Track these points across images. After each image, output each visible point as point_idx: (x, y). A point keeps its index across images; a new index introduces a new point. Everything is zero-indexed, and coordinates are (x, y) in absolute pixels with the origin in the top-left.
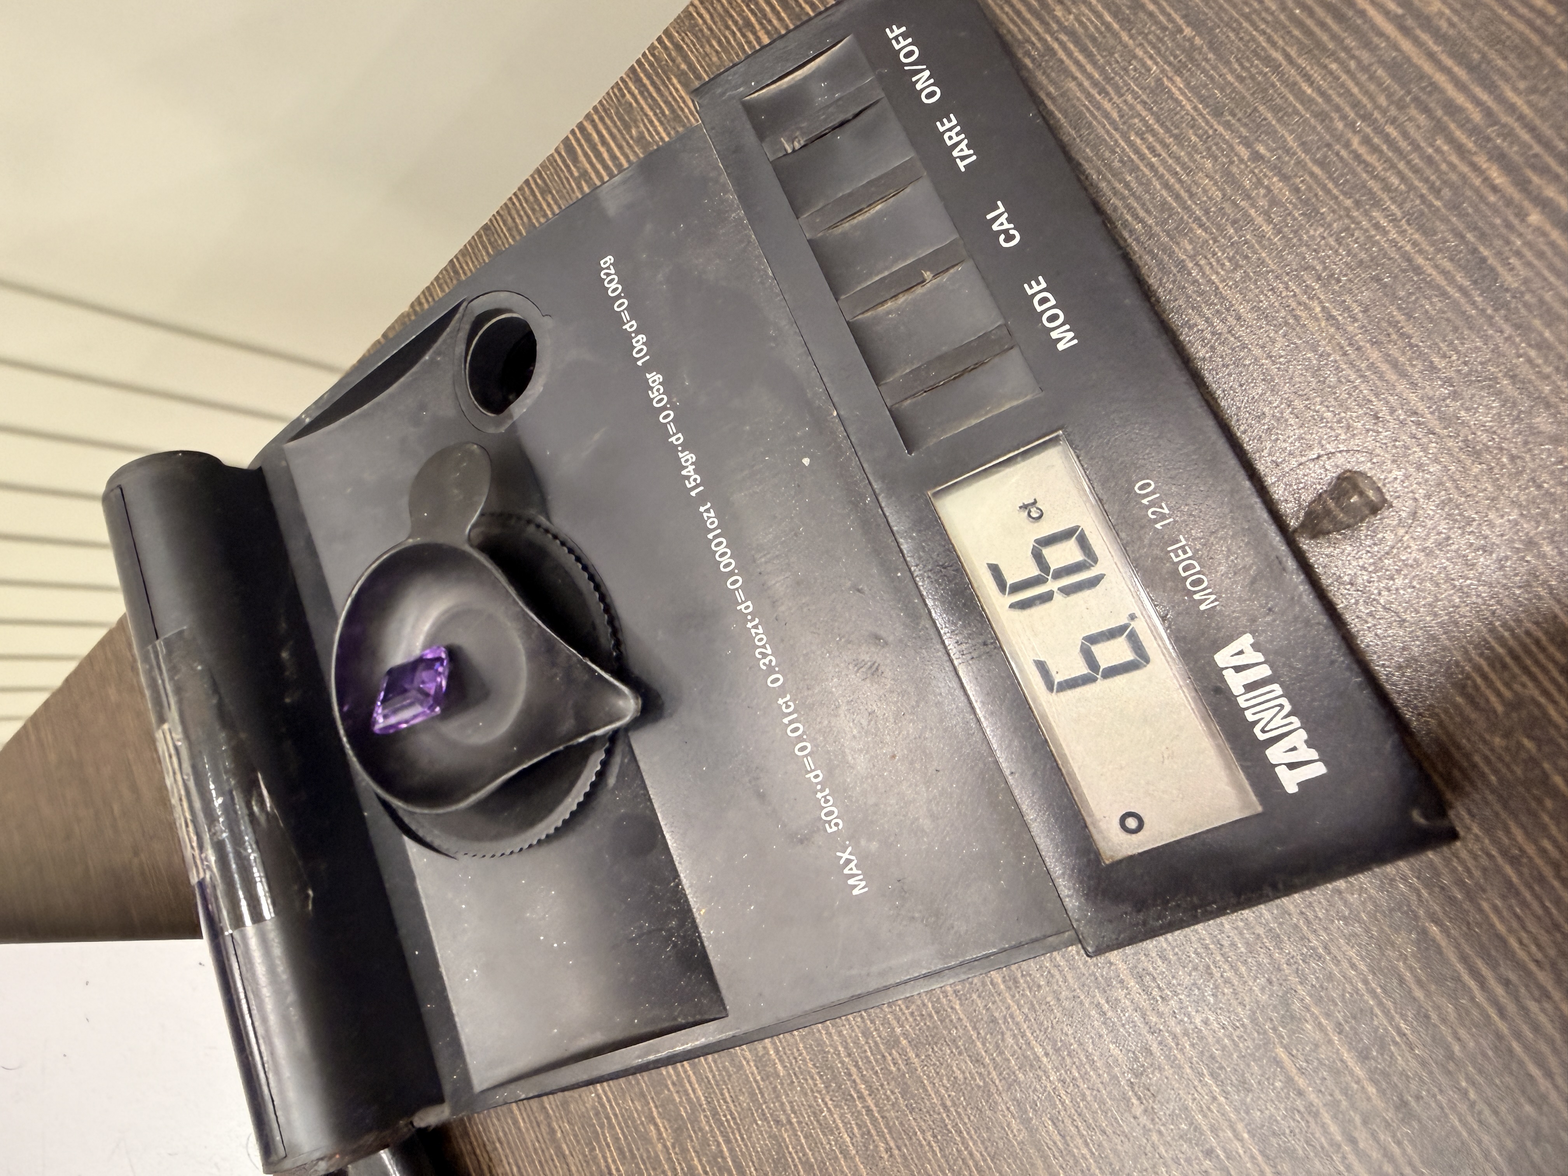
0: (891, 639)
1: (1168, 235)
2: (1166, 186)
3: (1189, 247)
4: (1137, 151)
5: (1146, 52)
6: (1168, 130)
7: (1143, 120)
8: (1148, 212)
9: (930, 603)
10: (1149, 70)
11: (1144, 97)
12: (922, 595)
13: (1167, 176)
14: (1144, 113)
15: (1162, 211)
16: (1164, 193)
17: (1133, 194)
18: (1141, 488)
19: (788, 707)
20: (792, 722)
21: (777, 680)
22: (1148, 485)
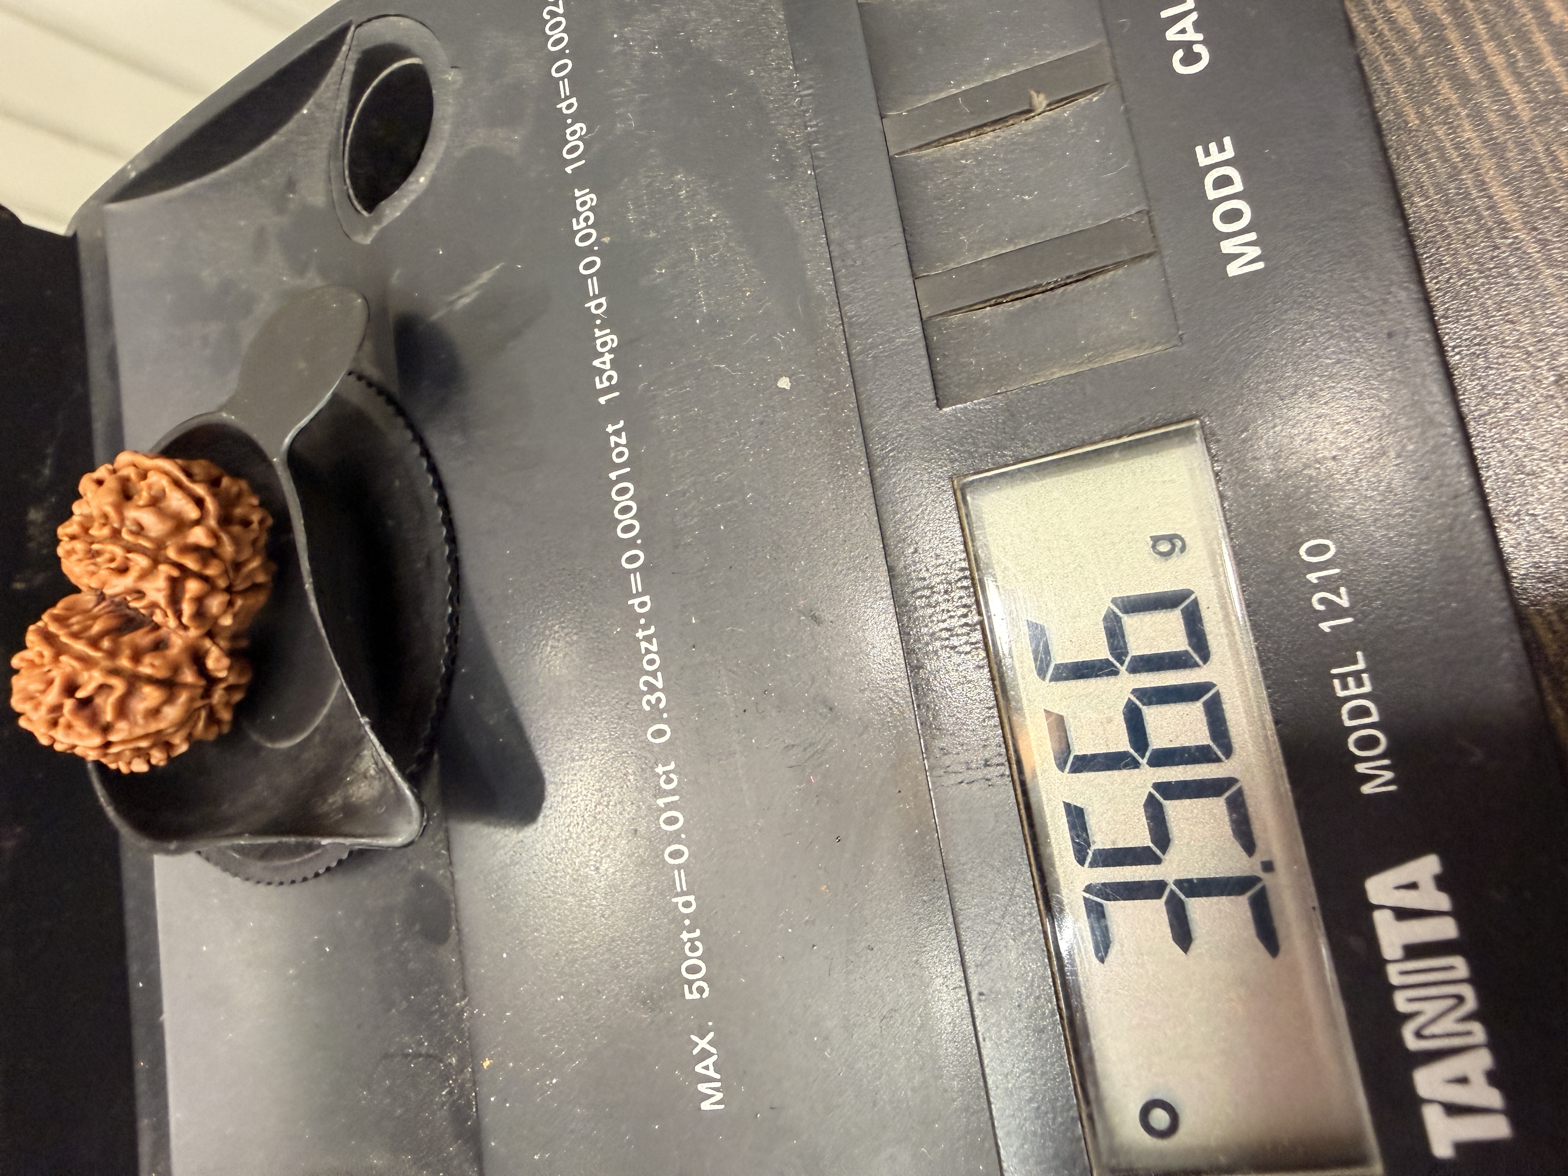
18: (1311, 552)
19: (669, 781)
20: (669, 807)
21: (660, 733)
22: (1324, 549)
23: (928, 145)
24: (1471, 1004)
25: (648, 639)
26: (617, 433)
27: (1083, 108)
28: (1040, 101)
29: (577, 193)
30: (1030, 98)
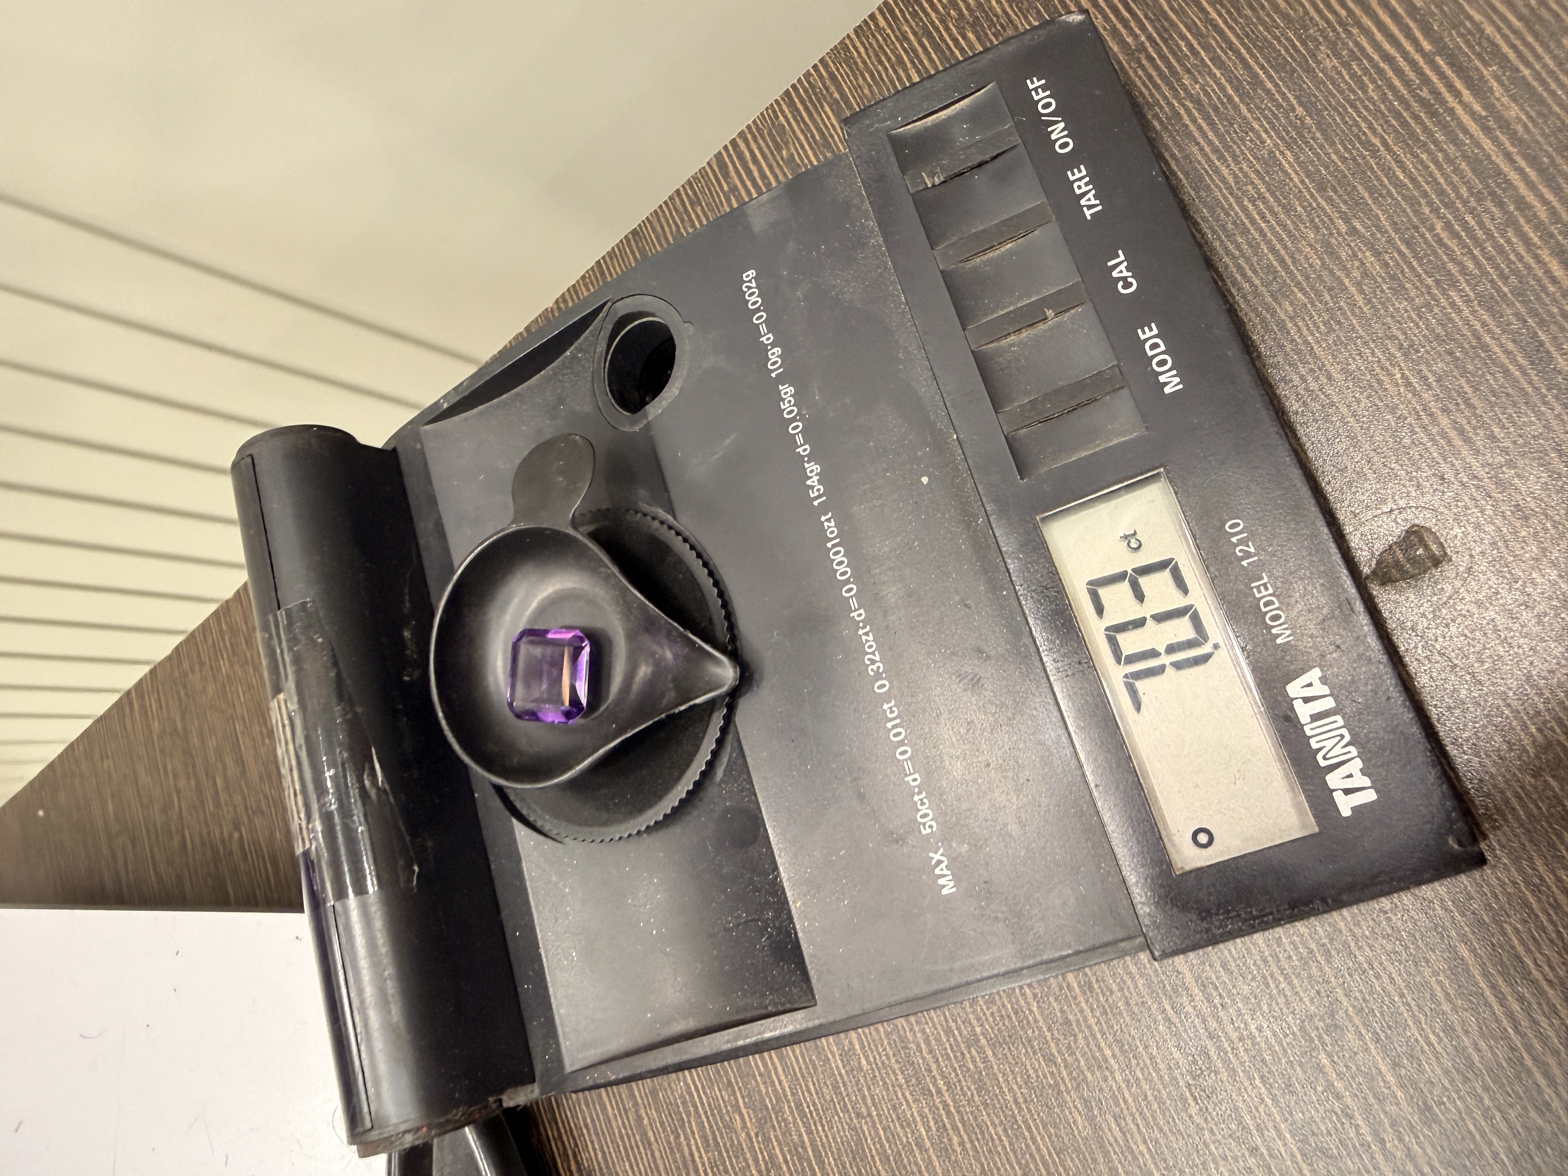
0: (993, 653)
1: (1272, 296)
2: (1273, 250)
3: (1290, 309)
4: (1248, 215)
5: (1262, 126)
6: (1277, 199)
7: (1255, 187)
8: (1255, 272)
9: (1031, 622)
10: (1263, 142)
11: (1258, 167)
12: (1024, 614)
13: (1274, 242)
14: (1257, 181)
15: (1267, 274)
16: (1270, 256)
17: (1243, 255)
18: (1231, 527)
19: (892, 712)
20: (894, 727)
21: (884, 686)
22: (1236, 525)
23: (992, 342)
24: (1347, 738)
25: (867, 634)
26: (828, 520)
27: (1074, 315)
28: (1050, 313)
29: (781, 388)
30: (1045, 313)
